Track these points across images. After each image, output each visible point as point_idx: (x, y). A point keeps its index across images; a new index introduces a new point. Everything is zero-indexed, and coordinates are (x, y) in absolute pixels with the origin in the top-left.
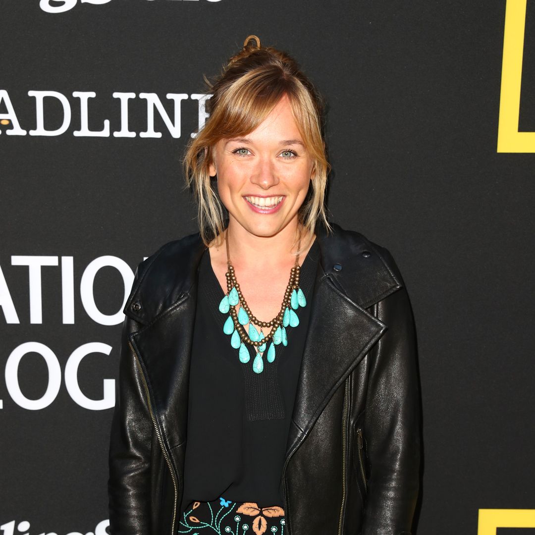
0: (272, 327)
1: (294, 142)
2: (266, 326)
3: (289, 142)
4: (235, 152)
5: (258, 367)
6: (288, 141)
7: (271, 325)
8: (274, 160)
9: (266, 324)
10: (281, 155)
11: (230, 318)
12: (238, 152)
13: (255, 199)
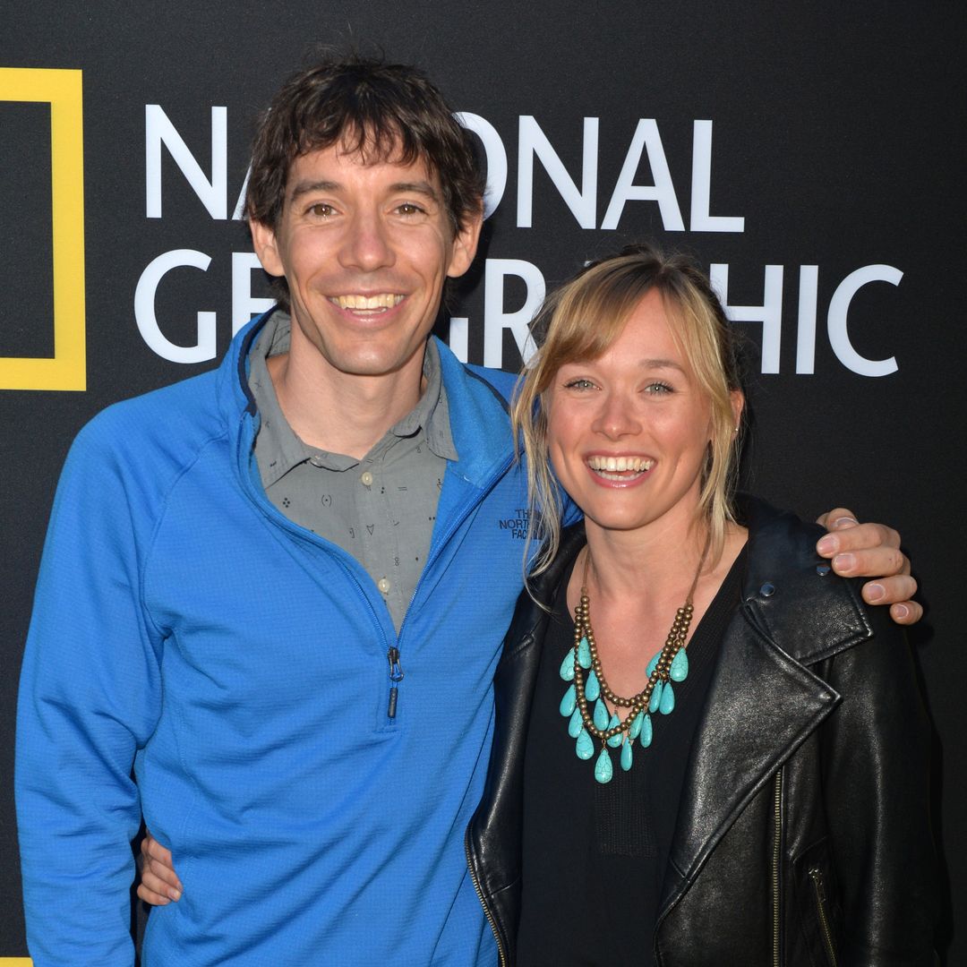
0: (632, 707)
1: (666, 363)
2: (624, 705)
3: (657, 364)
4: (571, 385)
5: (604, 772)
6: (654, 362)
7: (630, 704)
8: (634, 397)
9: (625, 701)
10: (648, 390)
11: (573, 687)
12: (577, 385)
13: (600, 459)
